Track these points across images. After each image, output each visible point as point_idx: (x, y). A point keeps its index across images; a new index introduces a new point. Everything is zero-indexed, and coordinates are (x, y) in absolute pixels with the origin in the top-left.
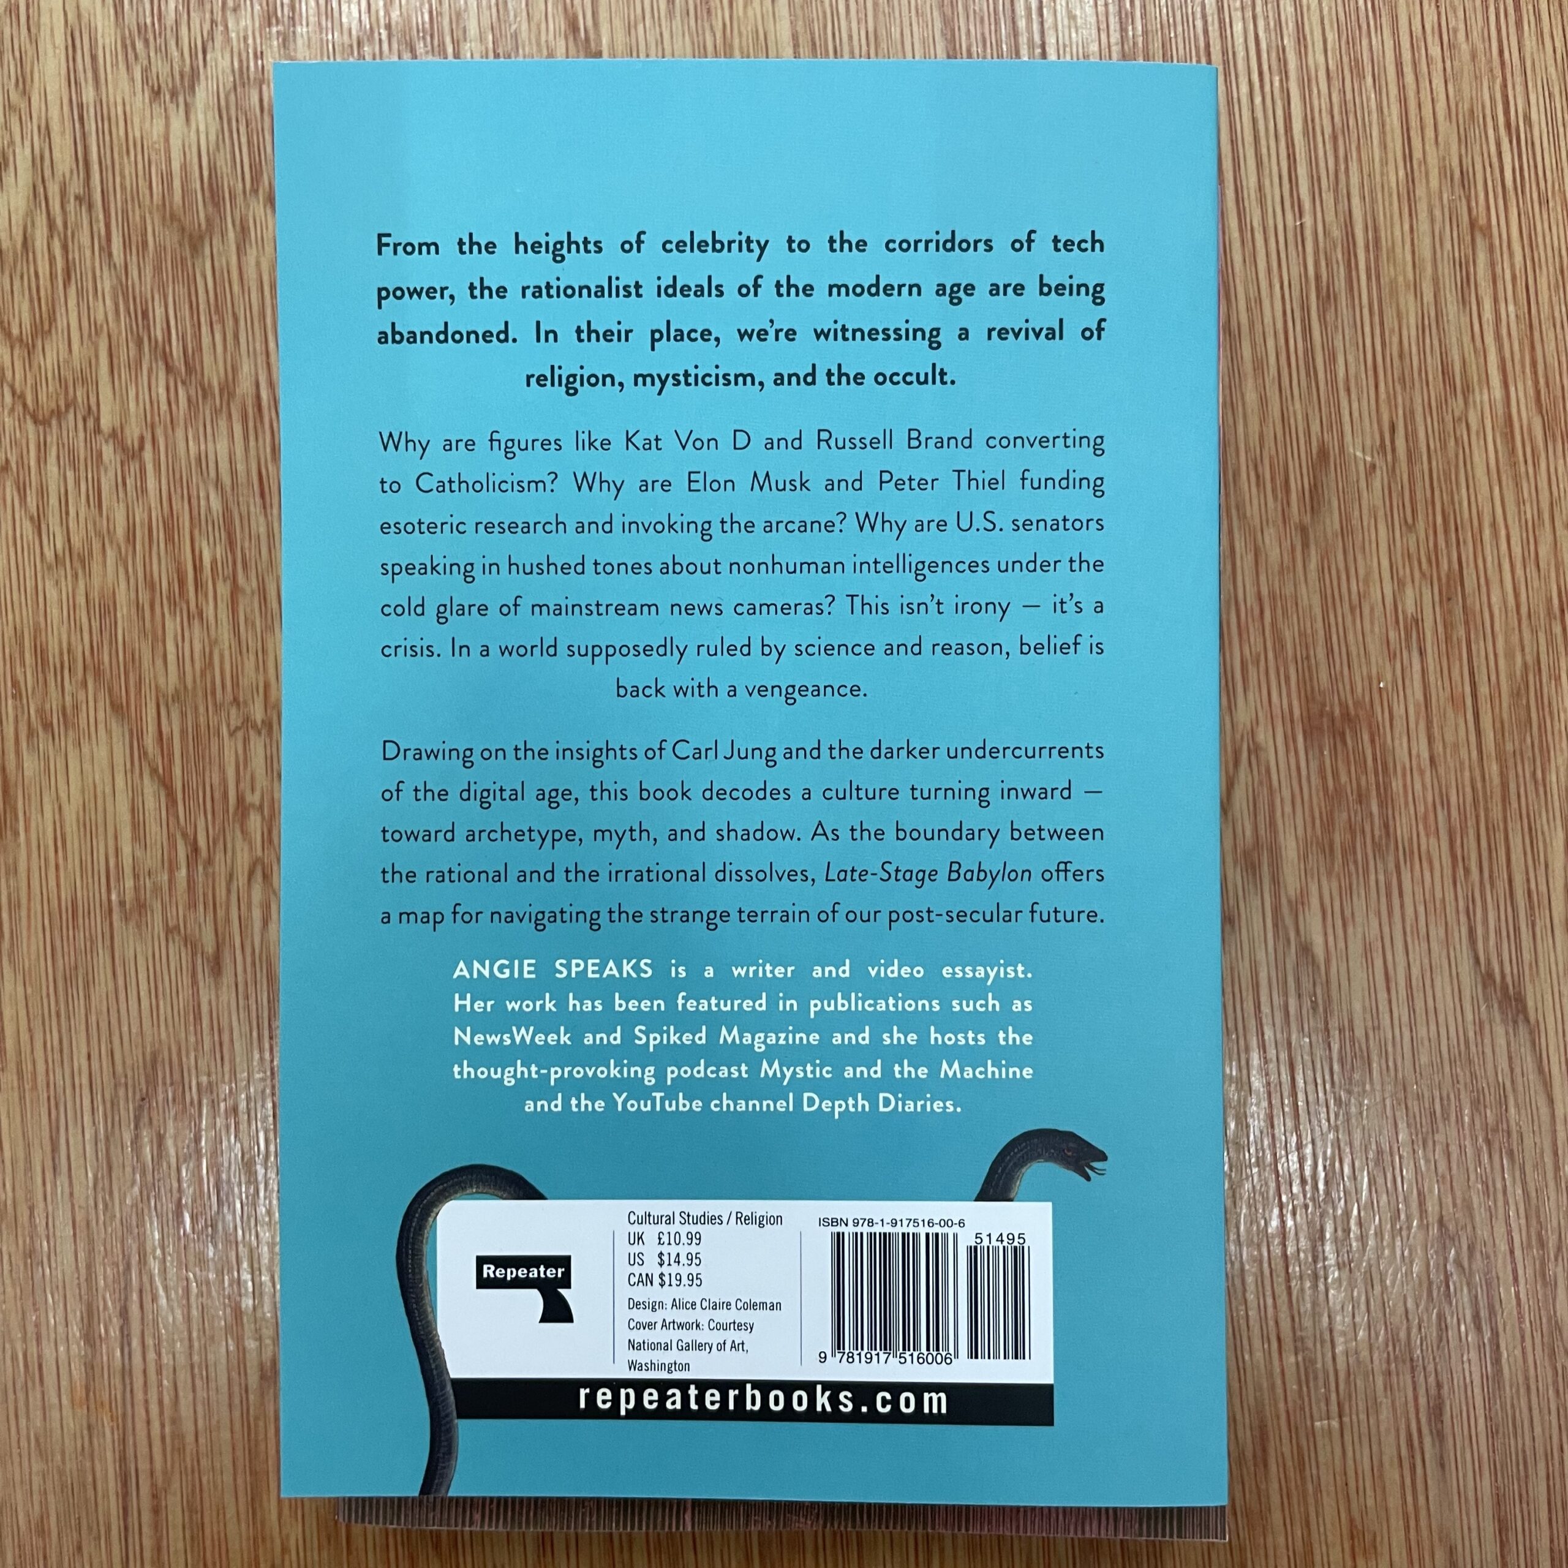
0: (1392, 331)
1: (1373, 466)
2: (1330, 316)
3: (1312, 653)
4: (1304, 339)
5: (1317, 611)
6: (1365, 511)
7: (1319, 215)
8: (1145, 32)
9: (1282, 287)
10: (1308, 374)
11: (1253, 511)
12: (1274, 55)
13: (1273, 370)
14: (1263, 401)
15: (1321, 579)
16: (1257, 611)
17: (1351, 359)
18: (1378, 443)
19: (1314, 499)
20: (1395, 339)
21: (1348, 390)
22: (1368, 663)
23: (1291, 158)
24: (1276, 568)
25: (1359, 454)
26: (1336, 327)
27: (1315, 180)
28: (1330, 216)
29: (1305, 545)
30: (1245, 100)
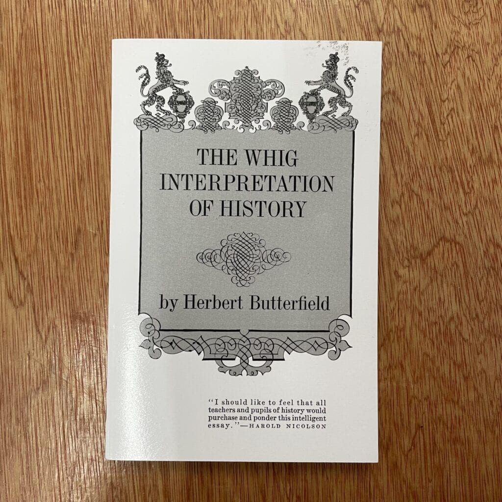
0: (102, 191)
1: (96, 234)
2: (82, 186)
3: (74, 295)
4: (74, 193)
5: (76, 281)
6: (93, 249)
7: (79, 153)
8: (23, 92)
9: (66, 176)
10: (75, 204)
11: (56, 248)
12: (65, 101)
13: (63, 203)
14: (60, 212)
15: (78, 271)
16: (56, 280)
17: (89, 200)
18: (97, 227)
19: (76, 244)
20: (103, 194)
21: (88, 210)
22: (93, 299)
23: (70, 134)
24: (63, 267)
25: (91, 231)
26: (84, 190)
27: (78, 141)
28: (83, 153)
29: (73, 260)
30: (55, 115)
